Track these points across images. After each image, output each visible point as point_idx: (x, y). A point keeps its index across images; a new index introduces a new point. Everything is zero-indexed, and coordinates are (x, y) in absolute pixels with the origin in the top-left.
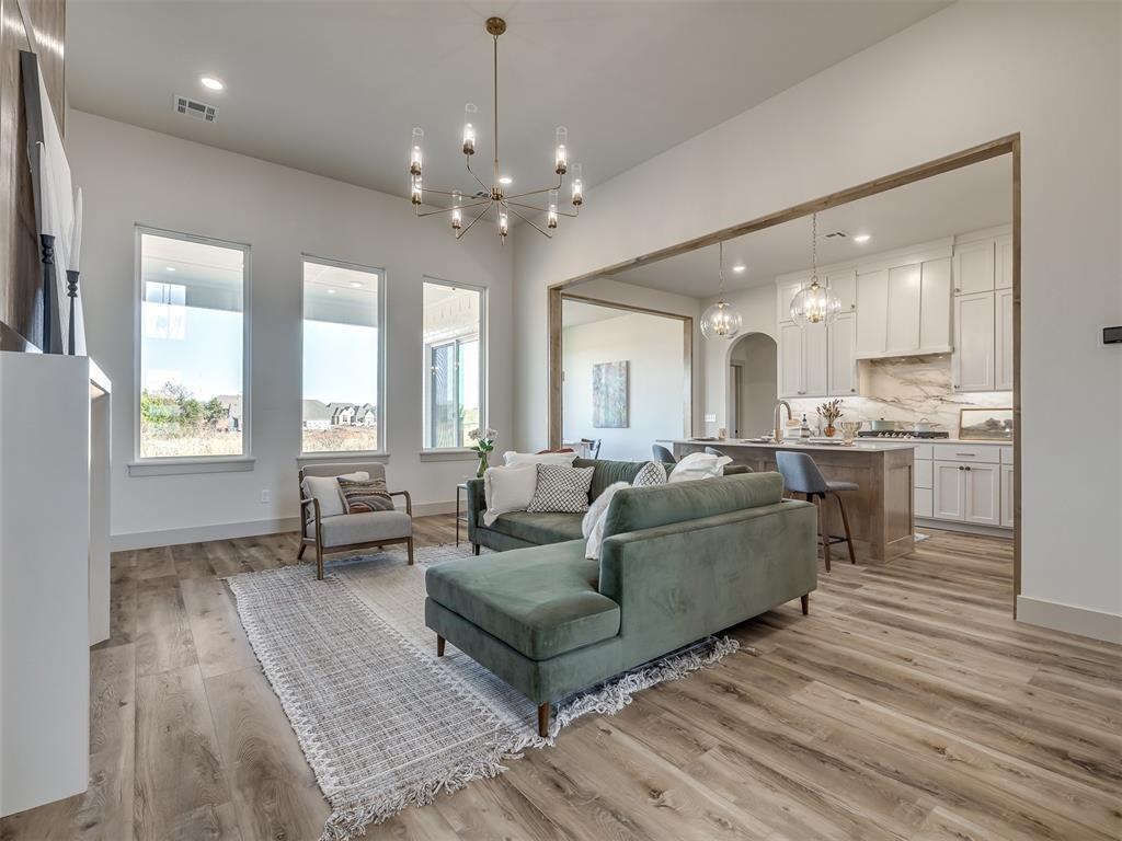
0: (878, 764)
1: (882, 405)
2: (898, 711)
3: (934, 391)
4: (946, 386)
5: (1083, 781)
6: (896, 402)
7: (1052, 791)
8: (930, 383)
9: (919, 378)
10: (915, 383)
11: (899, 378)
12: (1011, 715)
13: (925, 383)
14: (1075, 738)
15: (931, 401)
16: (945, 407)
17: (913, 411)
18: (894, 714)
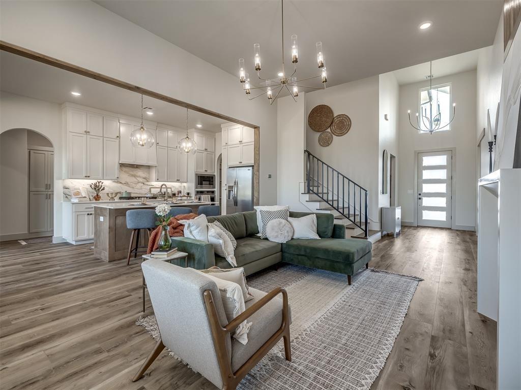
1: (119, 185)
3: (141, 180)
4: (144, 178)
6: (126, 184)
8: (139, 177)
9: (136, 174)
10: (134, 176)
11: (128, 173)
13: (138, 177)
15: (140, 184)
16: (145, 187)
17: (133, 188)
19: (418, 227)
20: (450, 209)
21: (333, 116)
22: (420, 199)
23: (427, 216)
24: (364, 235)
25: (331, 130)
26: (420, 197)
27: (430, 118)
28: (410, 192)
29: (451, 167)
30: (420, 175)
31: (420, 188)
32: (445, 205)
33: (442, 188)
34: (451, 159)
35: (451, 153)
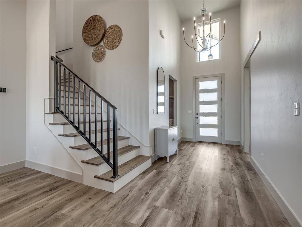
0: (39, 221)
2: (9, 215)
5: (55, 192)
7: (59, 195)
12: (25, 195)
14: (41, 189)
18: (11, 216)
19: (197, 142)
20: (221, 126)
21: (105, 27)
22: (197, 118)
23: (204, 132)
24: (112, 175)
25: (104, 43)
26: (197, 116)
27: (202, 37)
28: (190, 112)
29: (221, 90)
30: (197, 97)
31: (197, 109)
32: (217, 123)
33: (214, 108)
34: (221, 83)
35: (221, 78)
